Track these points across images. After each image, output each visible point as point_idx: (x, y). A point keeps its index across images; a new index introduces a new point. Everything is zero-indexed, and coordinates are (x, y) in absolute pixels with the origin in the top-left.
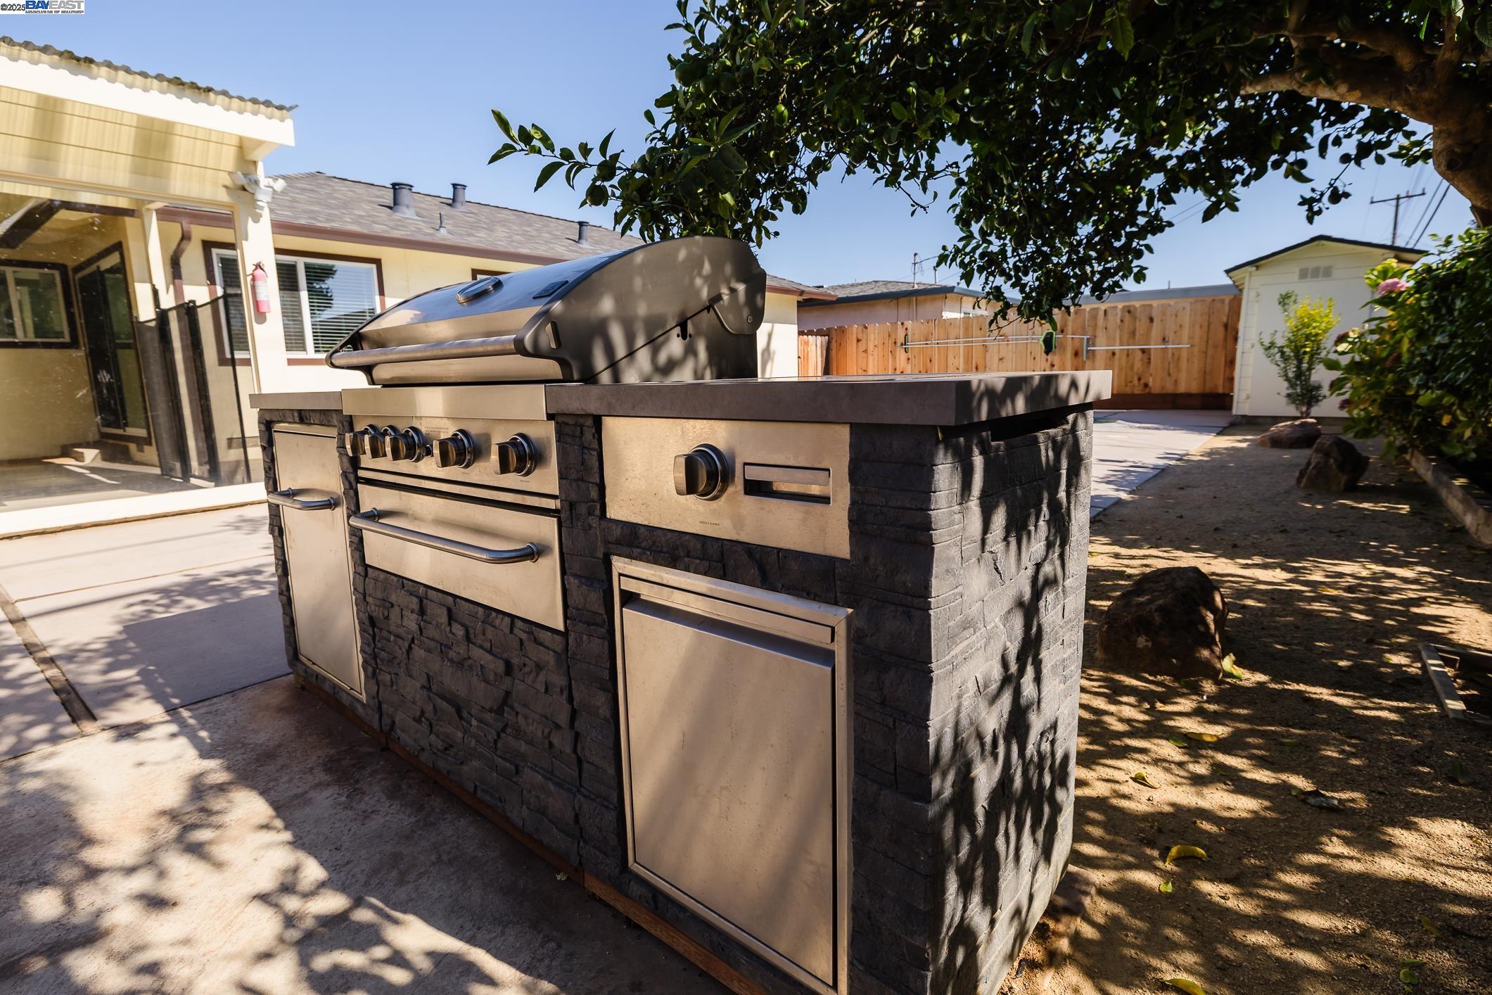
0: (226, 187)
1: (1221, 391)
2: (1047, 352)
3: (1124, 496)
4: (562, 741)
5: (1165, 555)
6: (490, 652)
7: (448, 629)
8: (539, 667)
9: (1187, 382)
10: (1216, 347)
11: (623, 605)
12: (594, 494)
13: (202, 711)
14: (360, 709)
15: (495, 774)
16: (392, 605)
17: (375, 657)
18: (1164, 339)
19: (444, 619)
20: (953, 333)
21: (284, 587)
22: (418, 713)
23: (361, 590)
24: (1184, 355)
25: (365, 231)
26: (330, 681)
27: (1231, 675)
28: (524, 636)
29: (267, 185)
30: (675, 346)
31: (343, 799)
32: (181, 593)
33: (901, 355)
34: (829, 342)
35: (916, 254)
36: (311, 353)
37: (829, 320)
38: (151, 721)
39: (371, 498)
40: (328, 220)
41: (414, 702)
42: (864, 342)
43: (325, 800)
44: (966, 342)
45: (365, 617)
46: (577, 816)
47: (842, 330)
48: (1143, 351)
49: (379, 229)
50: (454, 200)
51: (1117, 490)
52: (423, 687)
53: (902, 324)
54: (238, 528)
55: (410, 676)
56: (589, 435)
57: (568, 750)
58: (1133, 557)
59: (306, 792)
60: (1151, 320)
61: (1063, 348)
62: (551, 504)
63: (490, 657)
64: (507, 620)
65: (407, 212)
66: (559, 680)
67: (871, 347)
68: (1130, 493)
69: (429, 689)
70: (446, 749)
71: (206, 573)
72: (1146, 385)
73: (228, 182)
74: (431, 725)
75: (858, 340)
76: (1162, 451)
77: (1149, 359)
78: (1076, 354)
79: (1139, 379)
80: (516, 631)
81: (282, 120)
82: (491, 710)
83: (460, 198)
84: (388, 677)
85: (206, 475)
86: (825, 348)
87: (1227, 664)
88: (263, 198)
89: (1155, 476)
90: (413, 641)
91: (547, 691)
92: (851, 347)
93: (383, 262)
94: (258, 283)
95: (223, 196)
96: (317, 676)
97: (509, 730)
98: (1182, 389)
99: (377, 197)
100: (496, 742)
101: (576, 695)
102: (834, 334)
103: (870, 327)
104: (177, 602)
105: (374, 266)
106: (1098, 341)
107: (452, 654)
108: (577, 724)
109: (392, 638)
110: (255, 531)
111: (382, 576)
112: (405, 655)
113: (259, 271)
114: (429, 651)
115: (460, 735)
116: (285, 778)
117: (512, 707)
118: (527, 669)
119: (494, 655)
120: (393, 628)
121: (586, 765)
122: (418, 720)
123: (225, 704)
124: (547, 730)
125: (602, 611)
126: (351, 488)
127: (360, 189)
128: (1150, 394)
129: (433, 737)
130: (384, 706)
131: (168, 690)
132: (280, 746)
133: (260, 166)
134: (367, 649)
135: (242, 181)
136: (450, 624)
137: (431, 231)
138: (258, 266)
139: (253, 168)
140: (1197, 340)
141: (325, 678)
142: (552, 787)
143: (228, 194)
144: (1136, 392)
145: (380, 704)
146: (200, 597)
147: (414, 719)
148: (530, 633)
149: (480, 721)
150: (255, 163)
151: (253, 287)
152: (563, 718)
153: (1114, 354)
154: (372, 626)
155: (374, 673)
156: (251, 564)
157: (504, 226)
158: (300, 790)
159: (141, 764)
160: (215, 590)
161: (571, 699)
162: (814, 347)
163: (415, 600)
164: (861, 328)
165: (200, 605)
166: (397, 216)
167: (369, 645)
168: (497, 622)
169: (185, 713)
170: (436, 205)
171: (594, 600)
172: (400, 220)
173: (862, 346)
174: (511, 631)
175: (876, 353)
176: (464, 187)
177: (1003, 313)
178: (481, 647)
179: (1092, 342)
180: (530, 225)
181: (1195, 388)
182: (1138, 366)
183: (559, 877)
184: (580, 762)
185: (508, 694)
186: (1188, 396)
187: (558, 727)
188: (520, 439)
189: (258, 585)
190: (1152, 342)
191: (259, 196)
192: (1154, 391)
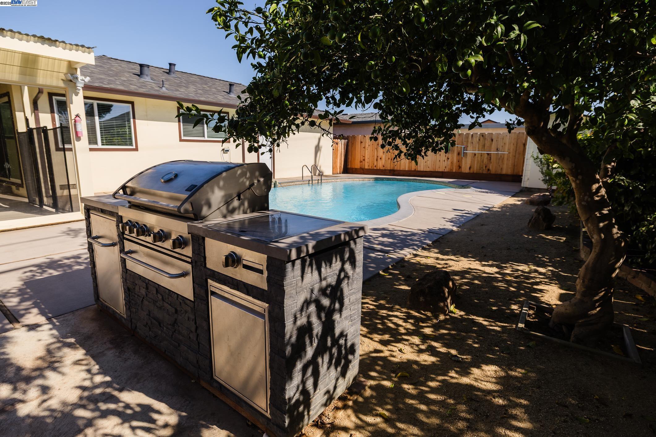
0: (62, 80)
3: (455, 229)
4: (193, 336)
5: (457, 259)
6: (170, 305)
7: (156, 296)
8: (186, 312)
9: (506, 169)
10: (519, 154)
11: (211, 295)
12: (202, 260)
13: (62, 319)
14: (123, 320)
15: (172, 346)
16: (136, 285)
17: (130, 302)
18: (497, 149)
19: (155, 292)
21: (94, 271)
22: (145, 324)
23: (124, 277)
24: (506, 157)
25: (126, 89)
26: (112, 309)
27: (452, 312)
28: (181, 301)
29: (82, 79)
30: (236, 203)
31: (117, 354)
32: (47, 267)
34: (348, 143)
36: (100, 146)
37: (348, 132)
38: (42, 323)
39: (128, 246)
40: (109, 84)
41: (144, 320)
42: (363, 143)
43: (111, 354)
45: (126, 287)
46: (197, 361)
47: (354, 137)
48: (488, 154)
49: (133, 88)
50: (170, 70)
51: (453, 226)
52: (147, 315)
54: (68, 234)
55: (142, 310)
56: (201, 241)
57: (195, 339)
58: (443, 260)
59: (103, 351)
60: (492, 140)
61: (453, 151)
62: (189, 260)
63: (170, 307)
64: (176, 295)
65: (147, 79)
66: (192, 317)
67: (367, 146)
68: (458, 227)
69: (149, 315)
70: (155, 337)
71: (56, 257)
72: (489, 170)
73: (64, 78)
74: (150, 328)
75: (361, 142)
76: (482, 205)
77: (491, 158)
78: (459, 154)
79: (486, 167)
80: (179, 299)
81: (89, 53)
82: (170, 325)
83: (173, 70)
84: (134, 310)
85: (51, 205)
86: (346, 145)
87: (452, 308)
88: (80, 85)
89: (473, 219)
90: (144, 298)
91: (188, 320)
92: (358, 146)
93: (135, 103)
94: (77, 123)
95: (61, 84)
96: (107, 307)
97: (176, 332)
98: (504, 172)
99: (133, 69)
100: (172, 335)
101: (197, 322)
102: (350, 139)
103: (367, 137)
104: (45, 271)
105: (130, 105)
106: (469, 148)
107: (157, 304)
108: (198, 331)
109: (136, 296)
110: (76, 236)
111: (133, 273)
112: (141, 303)
113: (78, 118)
114: (149, 302)
115: (160, 332)
116: (95, 346)
117: (177, 324)
118: (182, 312)
119: (172, 306)
120: (136, 293)
121: (200, 345)
122: (145, 326)
123: (70, 317)
124: (188, 333)
125: (205, 296)
126: (121, 240)
127: (124, 65)
128: (490, 174)
129: (151, 332)
130: (133, 320)
131: (47, 311)
132: (93, 334)
133: (79, 70)
134: (127, 299)
135: (70, 77)
136: (157, 294)
137: (158, 89)
138: (77, 116)
139: (75, 71)
140: (511, 150)
141: (110, 308)
142: (190, 351)
143: (64, 83)
144: (484, 173)
145: (131, 319)
146: (55, 269)
147: (144, 325)
148: (183, 300)
149: (167, 328)
150: (76, 69)
151: (75, 125)
152: (193, 329)
153: (475, 155)
154: (128, 291)
155: (129, 308)
156: (75, 253)
157: (193, 85)
158: (101, 351)
159: (40, 340)
160: (61, 266)
161: (196, 323)
162: (340, 145)
163: (145, 284)
164: (362, 137)
165: (55, 273)
166: (142, 80)
167: (127, 297)
168: (173, 295)
169: (55, 321)
170: (161, 73)
171: (202, 292)
172: (143, 83)
173: (363, 145)
174: (177, 299)
175: (369, 148)
176: (174, 65)
177: (399, 155)
178: (167, 303)
179: (466, 148)
180: (206, 84)
181: (509, 172)
182: (486, 160)
183: (192, 381)
184: (199, 343)
185: (176, 319)
186: (507, 175)
187: (192, 332)
188: (180, 238)
189: (79, 264)
190: (492, 150)
191: (78, 85)
192: (492, 173)
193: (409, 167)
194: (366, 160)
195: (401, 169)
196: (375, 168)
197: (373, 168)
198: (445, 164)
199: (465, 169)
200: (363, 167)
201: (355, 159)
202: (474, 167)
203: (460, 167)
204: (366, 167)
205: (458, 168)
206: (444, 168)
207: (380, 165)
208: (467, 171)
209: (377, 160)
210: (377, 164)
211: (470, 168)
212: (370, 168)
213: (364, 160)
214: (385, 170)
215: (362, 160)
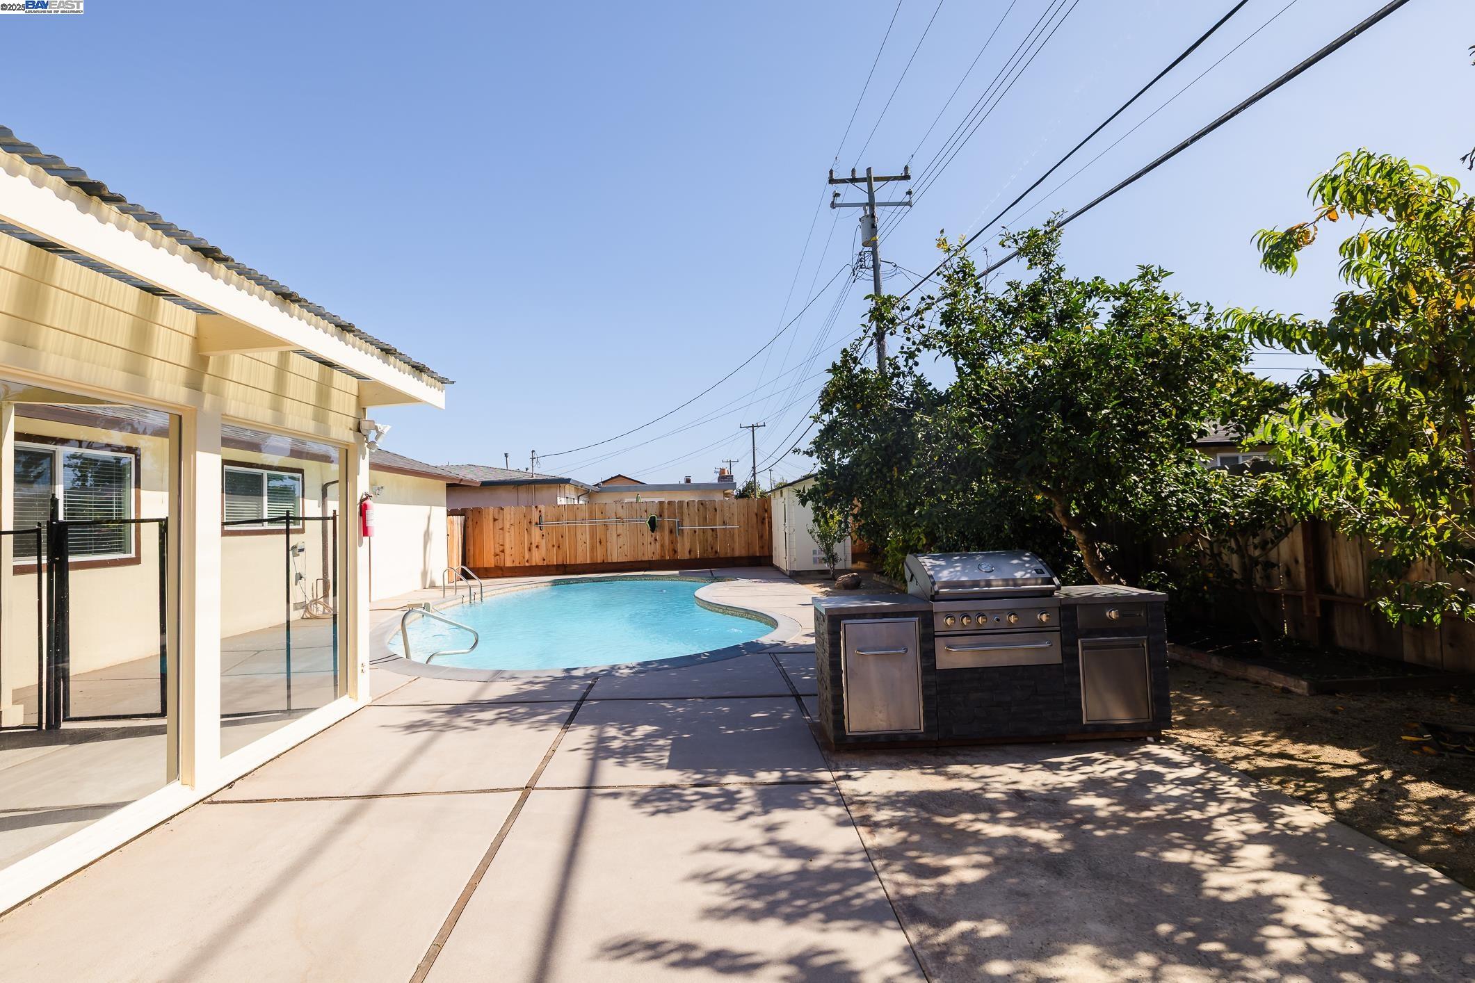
1: (758, 555)
2: (653, 530)
9: (739, 548)
10: (752, 527)
18: (724, 522)
20: (580, 515)
24: (736, 531)
33: (536, 532)
34: (465, 521)
35: (533, 451)
37: (470, 503)
42: (500, 521)
44: (591, 523)
47: (478, 511)
48: (713, 530)
53: (536, 507)
60: (716, 510)
61: (662, 528)
67: (507, 525)
72: (716, 552)
75: (495, 520)
77: (716, 535)
78: (671, 532)
79: (710, 549)
86: (464, 526)
92: (488, 526)
98: (737, 554)
102: (470, 514)
103: (506, 509)
106: (684, 523)
128: (719, 558)
140: (743, 524)
144: (709, 557)
153: (695, 532)
162: (456, 525)
164: (497, 509)
173: (499, 524)
179: (681, 523)
181: (744, 553)
182: (710, 539)
186: (740, 558)
190: (717, 524)
192: (721, 556)
193: (591, 558)
194: (508, 551)
195: (578, 562)
196: (527, 564)
197: (522, 565)
198: (651, 549)
199: (683, 554)
200: (502, 565)
201: (482, 551)
202: (696, 551)
203: (675, 552)
204: (509, 564)
205: (671, 553)
206: (650, 556)
207: (536, 559)
208: (687, 556)
209: (530, 550)
210: (531, 556)
211: (690, 552)
212: (518, 565)
213: (503, 551)
214: (548, 566)
215: (498, 551)
